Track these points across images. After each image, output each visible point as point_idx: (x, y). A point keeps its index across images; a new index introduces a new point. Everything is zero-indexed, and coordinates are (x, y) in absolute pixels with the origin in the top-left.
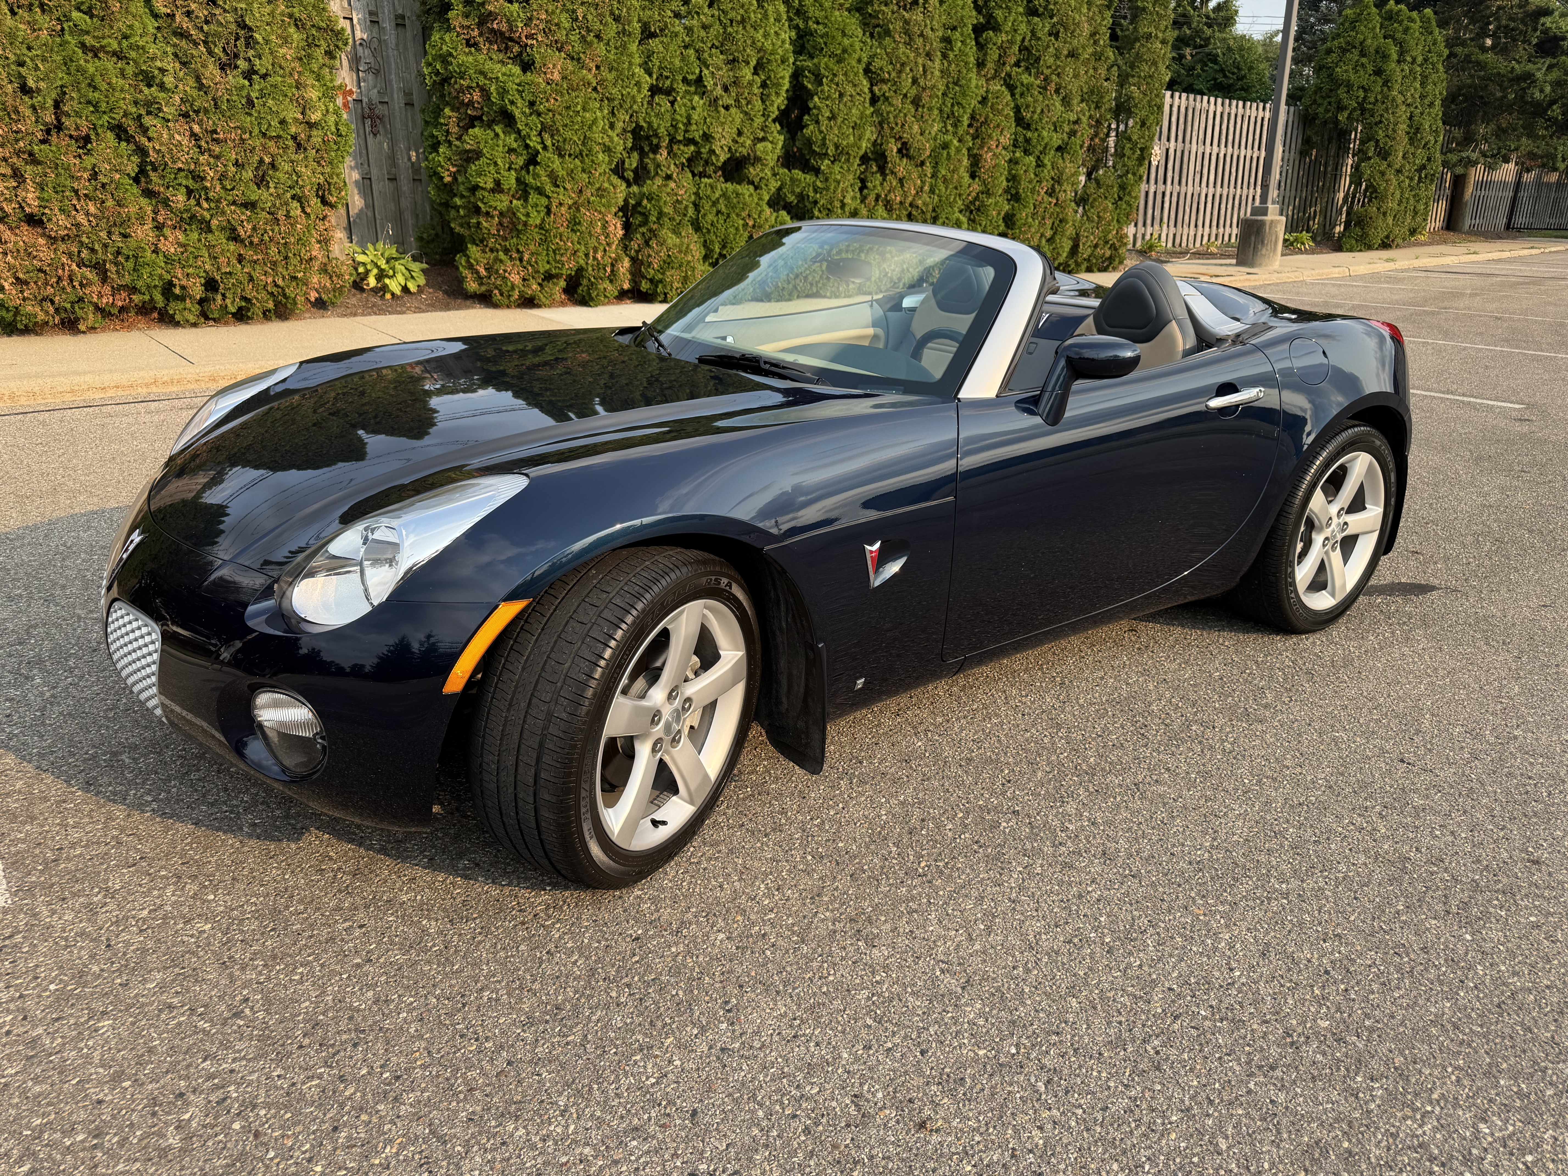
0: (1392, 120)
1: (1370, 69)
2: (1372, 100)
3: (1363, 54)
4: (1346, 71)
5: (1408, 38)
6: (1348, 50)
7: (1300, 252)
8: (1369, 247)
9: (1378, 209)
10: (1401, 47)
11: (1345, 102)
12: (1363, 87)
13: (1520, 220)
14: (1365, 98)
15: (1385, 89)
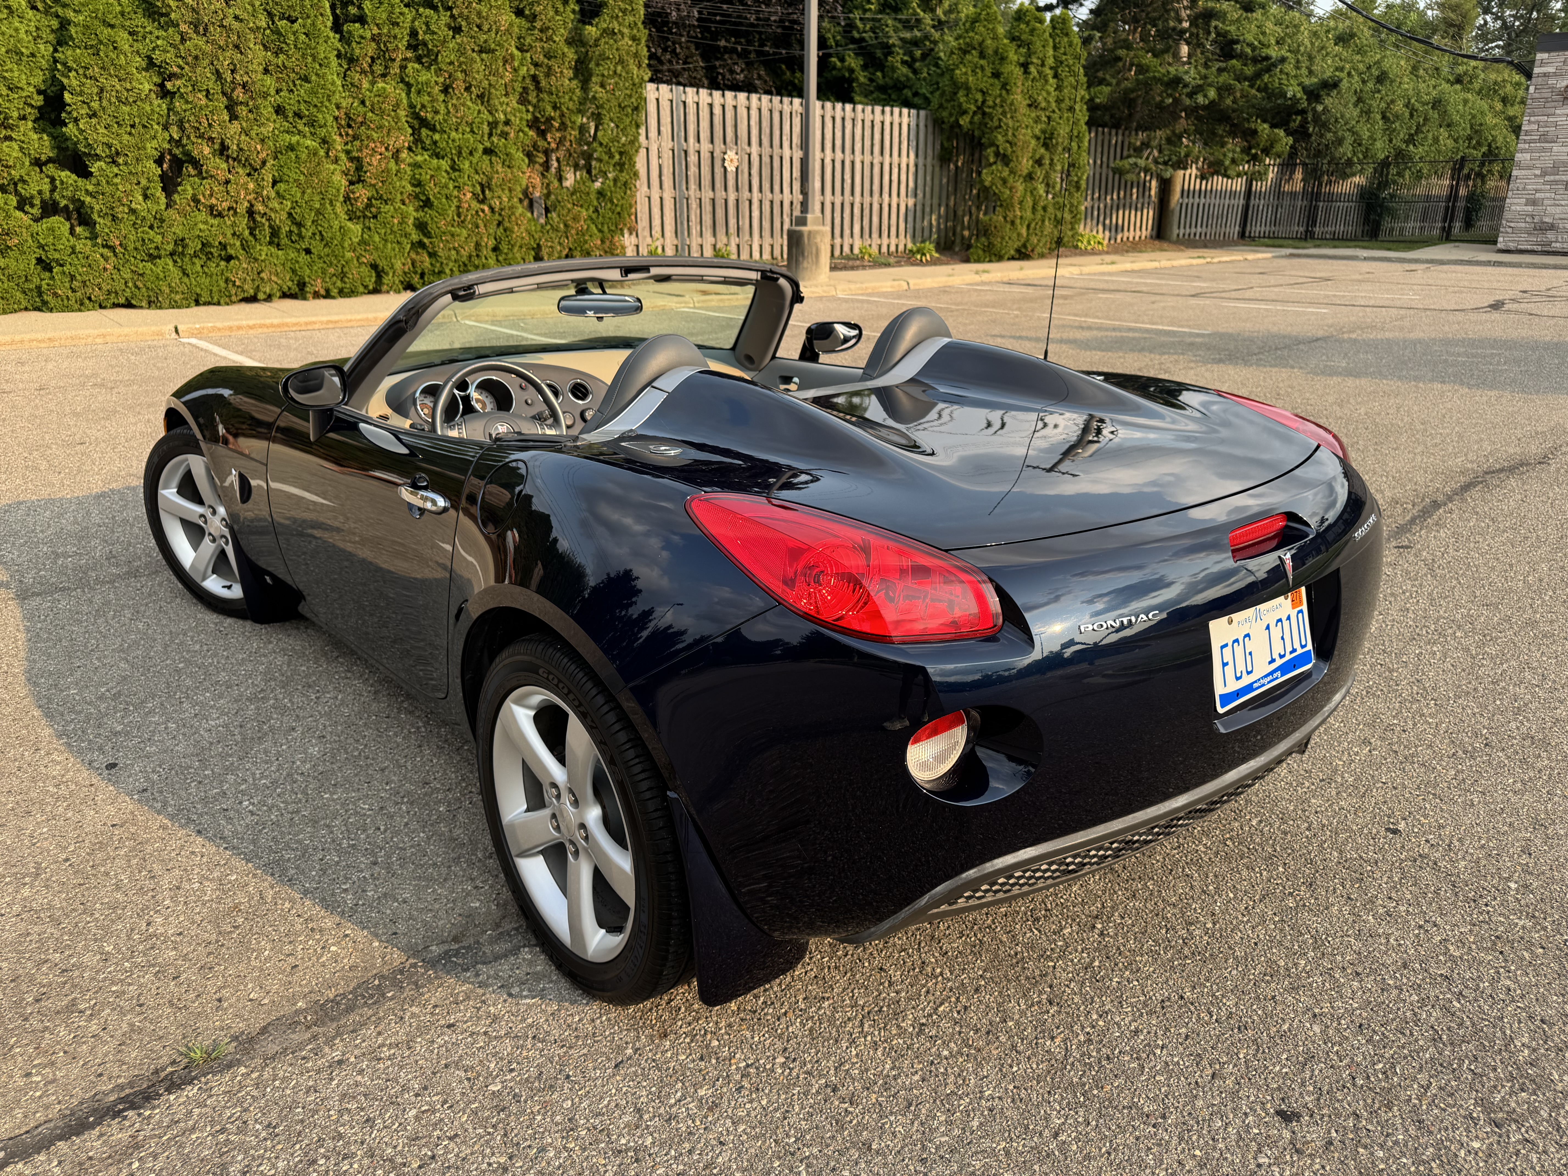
0: (1011, 124)
1: (988, 71)
2: (991, 103)
3: (982, 56)
4: (966, 74)
5: (1035, 39)
6: (969, 52)
7: (921, 263)
8: (1000, 258)
9: (1005, 218)
10: (1029, 49)
11: (965, 106)
12: (982, 91)
13: (1256, 228)
14: (984, 102)
15: (1004, 92)
